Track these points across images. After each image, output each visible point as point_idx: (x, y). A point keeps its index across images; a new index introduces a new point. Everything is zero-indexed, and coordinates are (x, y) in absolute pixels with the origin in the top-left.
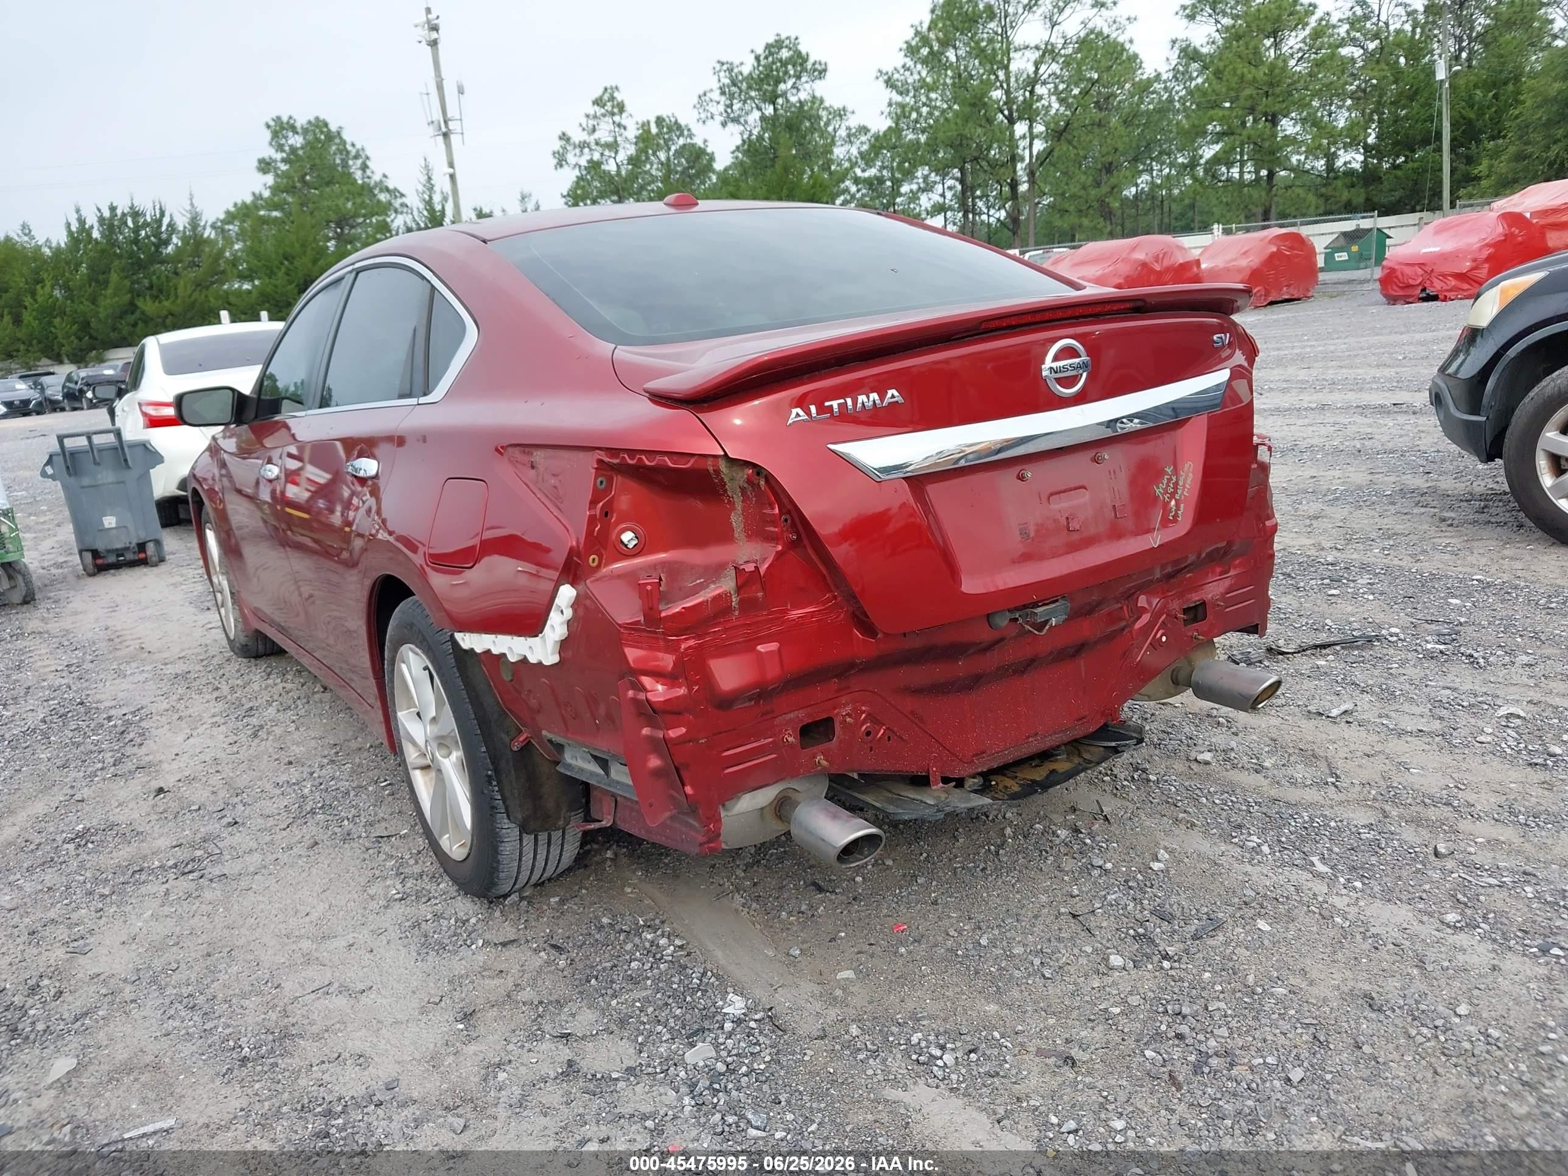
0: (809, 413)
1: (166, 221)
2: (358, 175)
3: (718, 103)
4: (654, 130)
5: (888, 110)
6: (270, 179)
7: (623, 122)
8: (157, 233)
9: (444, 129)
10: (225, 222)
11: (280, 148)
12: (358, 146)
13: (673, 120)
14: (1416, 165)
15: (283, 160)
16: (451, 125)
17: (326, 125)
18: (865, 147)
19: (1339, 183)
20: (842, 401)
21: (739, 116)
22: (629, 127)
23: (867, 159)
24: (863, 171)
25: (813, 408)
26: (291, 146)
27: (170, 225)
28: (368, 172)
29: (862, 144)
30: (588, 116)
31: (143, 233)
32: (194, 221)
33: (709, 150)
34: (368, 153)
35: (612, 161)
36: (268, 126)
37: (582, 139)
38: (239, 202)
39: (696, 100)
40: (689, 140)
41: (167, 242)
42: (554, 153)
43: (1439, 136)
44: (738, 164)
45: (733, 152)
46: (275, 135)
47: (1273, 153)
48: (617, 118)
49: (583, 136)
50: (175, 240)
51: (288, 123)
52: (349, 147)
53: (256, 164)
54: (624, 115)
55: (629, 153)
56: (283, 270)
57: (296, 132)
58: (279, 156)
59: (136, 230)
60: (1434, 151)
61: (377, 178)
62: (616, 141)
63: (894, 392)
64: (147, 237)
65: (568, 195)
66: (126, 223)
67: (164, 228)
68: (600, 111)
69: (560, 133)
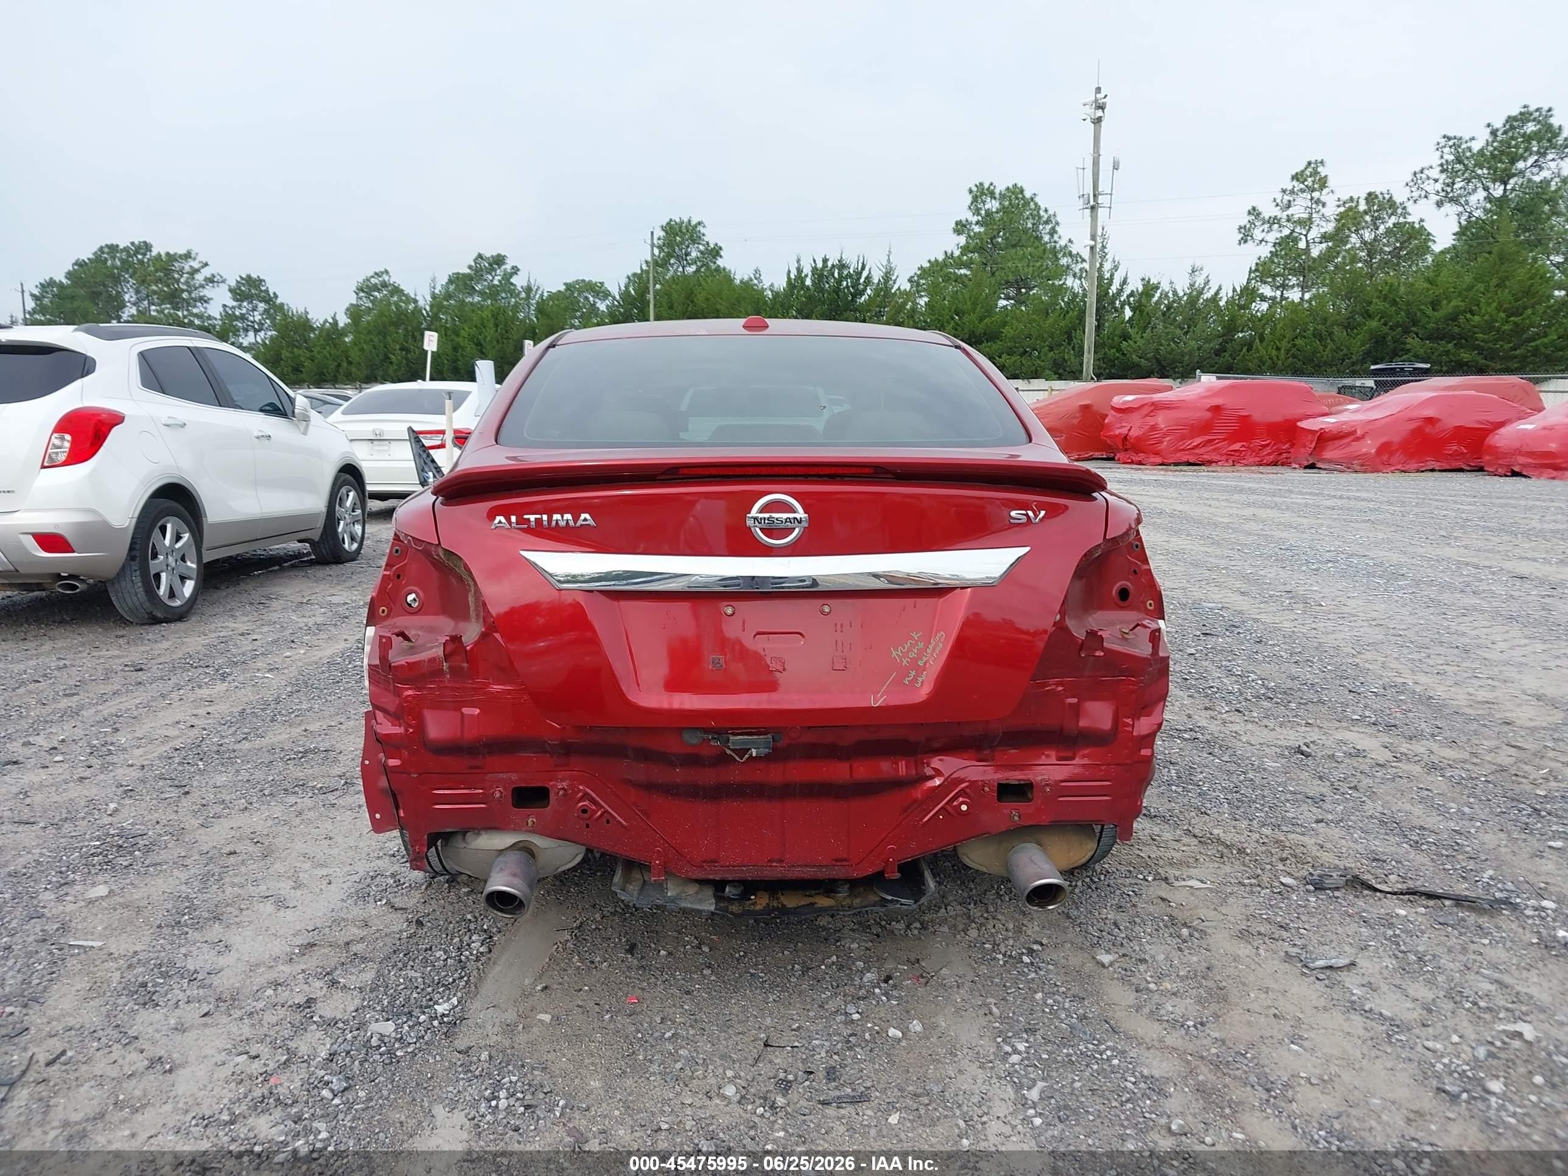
0: (510, 522)
1: (865, 274)
2: (1046, 238)
3: (1436, 181)
4: (1362, 207)
6: (962, 240)
7: (1323, 199)
8: (855, 285)
9: (1092, 203)
10: (920, 277)
11: (977, 212)
12: (1051, 212)
13: (1387, 197)
15: (977, 223)
16: (1101, 199)
17: (1022, 191)
20: (539, 516)
21: (1460, 196)
22: (1328, 204)
25: (513, 519)
26: (987, 211)
27: (868, 278)
28: (1056, 237)
30: (1284, 191)
31: (845, 283)
32: (887, 276)
33: (1426, 230)
34: (1058, 219)
35: (1302, 239)
36: (971, 191)
37: (1273, 215)
38: (933, 259)
39: (1409, 177)
40: (1402, 220)
41: (862, 293)
42: (1240, 228)
46: (975, 199)
48: (1316, 195)
49: (1276, 212)
50: (869, 291)
51: (989, 188)
52: (1042, 213)
53: (953, 225)
54: (1325, 191)
55: (1323, 230)
56: (952, 323)
57: (993, 196)
58: (975, 219)
59: (839, 282)
61: (1062, 243)
62: (1310, 218)
63: (587, 516)
64: (847, 287)
66: (833, 274)
67: (862, 281)
68: (1299, 186)
69: (1250, 208)
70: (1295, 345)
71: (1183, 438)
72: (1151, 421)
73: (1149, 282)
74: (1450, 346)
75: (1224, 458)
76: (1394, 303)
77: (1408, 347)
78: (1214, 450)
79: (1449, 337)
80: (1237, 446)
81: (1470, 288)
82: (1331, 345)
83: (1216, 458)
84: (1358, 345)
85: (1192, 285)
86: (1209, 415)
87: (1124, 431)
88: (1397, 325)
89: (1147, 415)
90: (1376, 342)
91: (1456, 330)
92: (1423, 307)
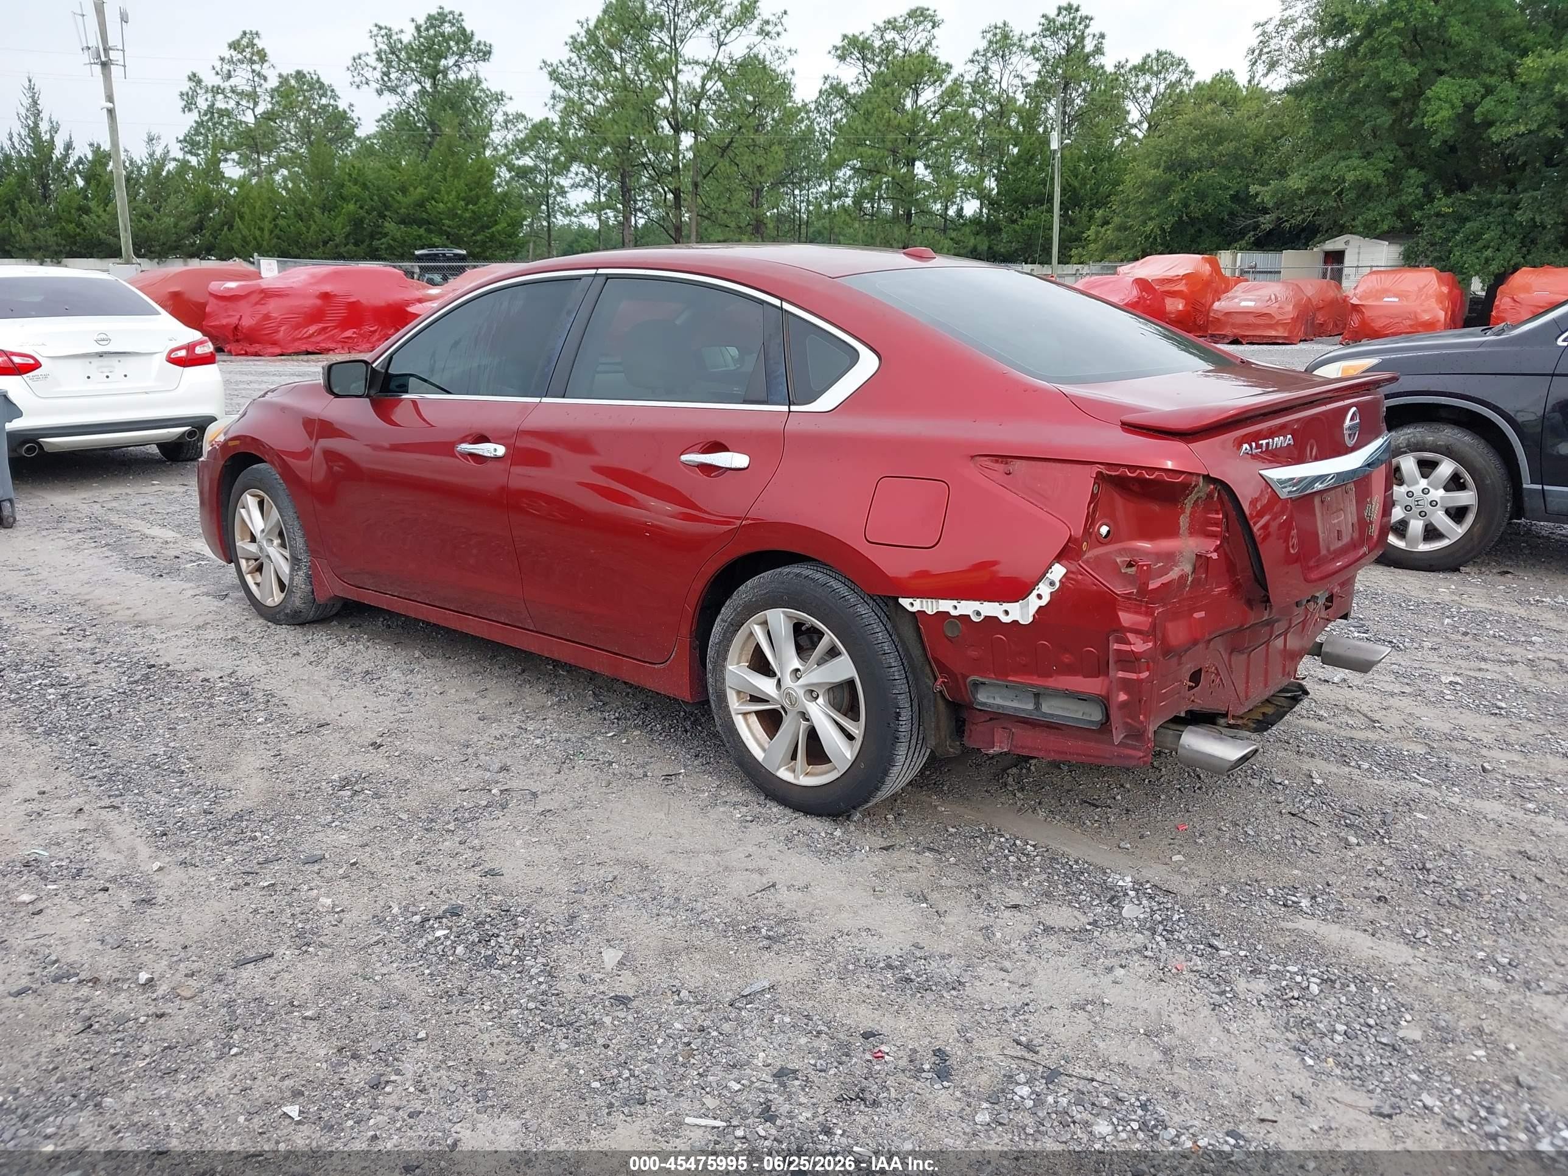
3: (374, 68)
4: (293, 84)
5: (552, 102)
7: (263, 72)
9: (103, 58)
13: (316, 77)
14: (1031, 222)
16: (112, 54)
18: (521, 136)
19: (967, 230)
21: (397, 86)
22: (268, 78)
23: (522, 147)
24: (518, 159)
29: (521, 131)
30: (222, 60)
33: (354, 115)
35: (249, 113)
37: (215, 84)
39: (349, 62)
40: (331, 102)
42: (183, 95)
43: (1051, 199)
44: (383, 134)
45: (378, 121)
47: (911, 194)
48: (256, 67)
49: (216, 81)
54: (265, 65)
55: (270, 106)
60: (1047, 212)
62: (254, 92)
65: (185, 140)
68: (237, 56)
69: (190, 73)
70: (276, 226)
71: (298, 327)
72: (263, 310)
73: (99, 147)
74: (422, 231)
75: (339, 346)
76: (365, 186)
77: (386, 230)
78: (328, 338)
79: (420, 223)
80: (349, 333)
81: (429, 177)
82: (314, 227)
83: (332, 346)
84: (340, 227)
85: (151, 155)
86: (319, 302)
87: (234, 321)
88: (373, 209)
89: (256, 304)
90: (355, 224)
91: (424, 215)
92: (393, 192)
